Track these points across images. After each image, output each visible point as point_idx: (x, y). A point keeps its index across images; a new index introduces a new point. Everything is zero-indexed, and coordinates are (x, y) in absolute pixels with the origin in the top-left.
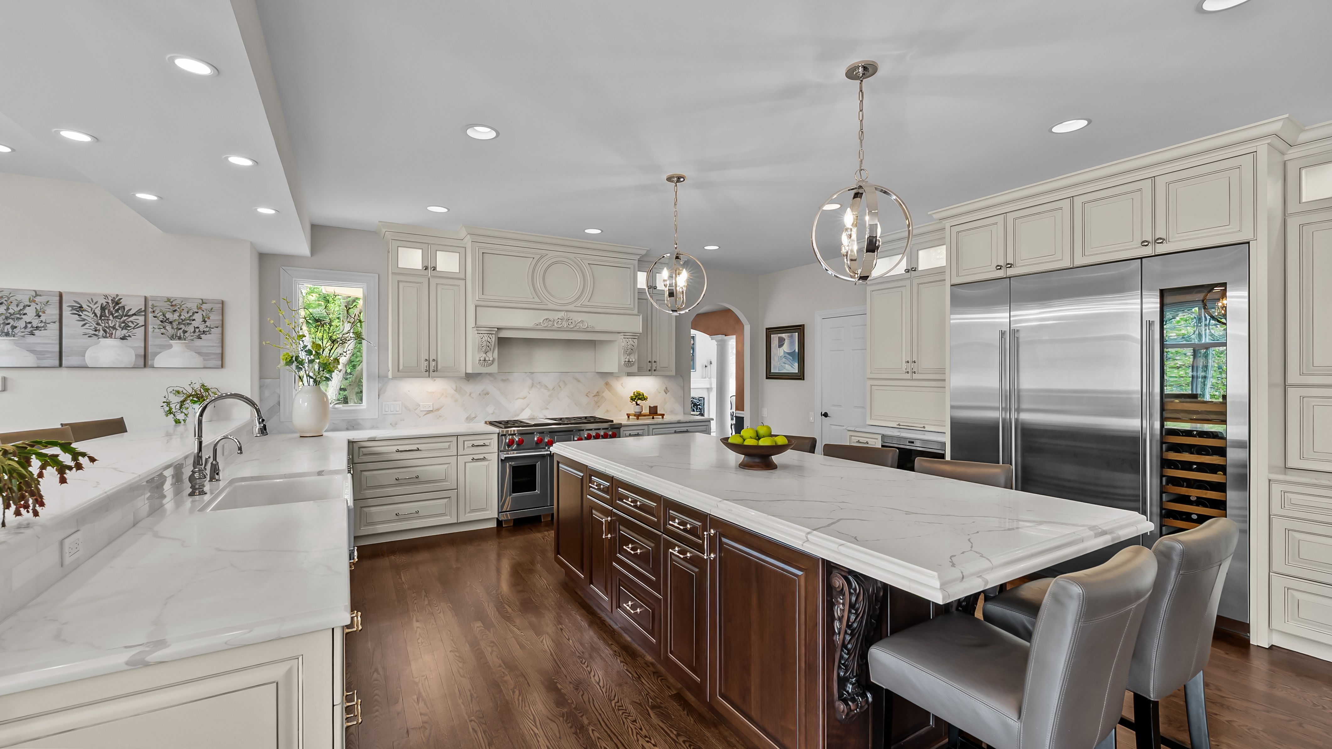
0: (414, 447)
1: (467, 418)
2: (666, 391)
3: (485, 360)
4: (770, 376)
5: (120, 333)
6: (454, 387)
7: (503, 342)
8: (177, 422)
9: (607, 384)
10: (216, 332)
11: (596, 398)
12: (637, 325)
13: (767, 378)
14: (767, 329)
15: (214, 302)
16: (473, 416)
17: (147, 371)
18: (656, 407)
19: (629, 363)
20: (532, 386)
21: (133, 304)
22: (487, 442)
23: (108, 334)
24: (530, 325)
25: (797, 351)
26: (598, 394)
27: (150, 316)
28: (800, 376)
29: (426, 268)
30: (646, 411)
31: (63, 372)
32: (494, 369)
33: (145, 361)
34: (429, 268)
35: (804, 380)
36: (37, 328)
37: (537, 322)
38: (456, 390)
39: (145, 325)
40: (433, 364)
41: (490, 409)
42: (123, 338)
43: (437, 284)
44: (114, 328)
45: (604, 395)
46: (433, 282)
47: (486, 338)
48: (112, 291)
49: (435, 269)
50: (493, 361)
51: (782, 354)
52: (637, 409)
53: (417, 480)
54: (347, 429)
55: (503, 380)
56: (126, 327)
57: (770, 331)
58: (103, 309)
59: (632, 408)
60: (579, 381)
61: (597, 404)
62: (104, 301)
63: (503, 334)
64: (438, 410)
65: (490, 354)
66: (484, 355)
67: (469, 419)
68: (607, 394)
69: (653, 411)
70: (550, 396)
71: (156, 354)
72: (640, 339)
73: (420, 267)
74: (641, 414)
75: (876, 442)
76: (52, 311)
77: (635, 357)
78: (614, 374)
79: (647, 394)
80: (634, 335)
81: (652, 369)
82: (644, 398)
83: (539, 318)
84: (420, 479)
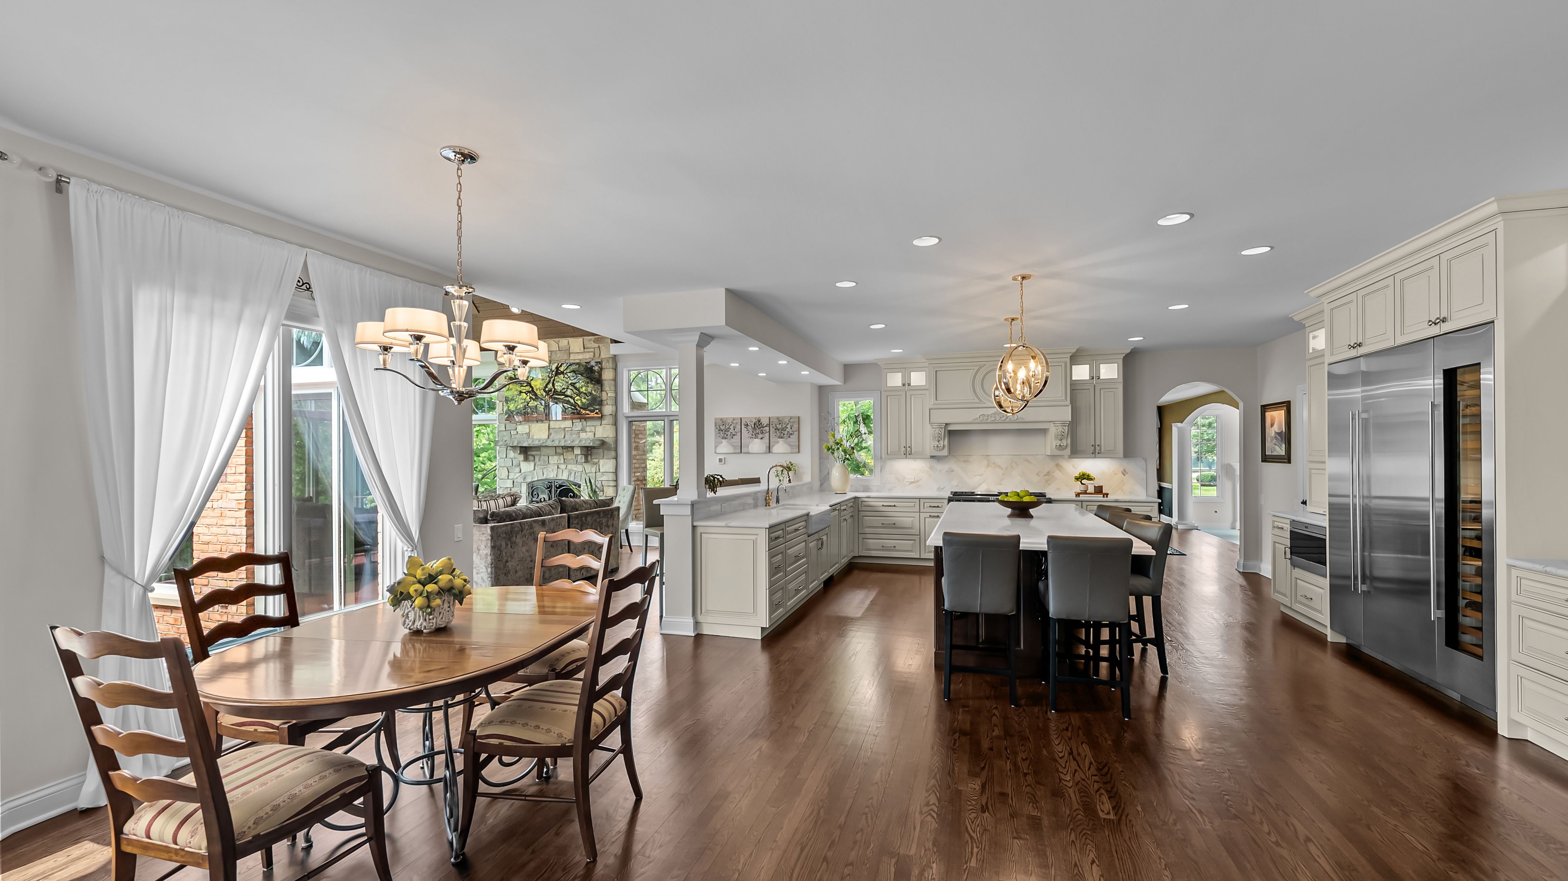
0: (893, 504)
1: (938, 489)
2: (1124, 473)
3: (937, 446)
4: (1266, 459)
5: (760, 436)
6: (929, 466)
7: (951, 433)
8: (780, 481)
9: (1058, 465)
10: (796, 433)
11: (1047, 477)
12: (1066, 414)
13: (1262, 462)
14: (1261, 406)
15: (795, 418)
16: (942, 487)
17: (770, 454)
18: (1101, 487)
19: (1060, 447)
20: (988, 465)
21: (765, 422)
22: (940, 505)
23: (756, 437)
24: (970, 420)
25: (1284, 430)
26: (1048, 474)
27: (771, 426)
28: (1287, 459)
29: (904, 385)
30: (1091, 489)
31: (742, 455)
32: (945, 452)
33: (769, 449)
34: (906, 384)
35: (1289, 462)
36: (734, 435)
37: (974, 418)
38: (930, 468)
39: (769, 432)
40: (908, 449)
41: (955, 483)
42: (761, 439)
43: (911, 395)
44: (758, 434)
45: (1054, 474)
46: (908, 393)
47: (938, 431)
48: (757, 416)
49: (909, 385)
50: (944, 446)
51: (1273, 434)
52: (1082, 488)
53: (894, 526)
54: (864, 491)
55: (964, 461)
56: (762, 433)
57: (1265, 408)
58: (755, 424)
59: (1078, 488)
60: (1030, 462)
61: (1048, 482)
62: (754, 421)
63: (951, 428)
64: (918, 481)
65: (941, 442)
66: (938, 443)
67: (939, 489)
68: (1057, 474)
69: (1099, 490)
70: (1003, 474)
71: (774, 446)
72: (1073, 425)
73: (900, 385)
74: (1085, 493)
75: (1287, 527)
76: (738, 427)
77: (1067, 442)
78: (1062, 456)
79: (1092, 475)
80: (1063, 423)
81: (1096, 452)
82: (1089, 478)
83: (976, 414)
84: (897, 525)
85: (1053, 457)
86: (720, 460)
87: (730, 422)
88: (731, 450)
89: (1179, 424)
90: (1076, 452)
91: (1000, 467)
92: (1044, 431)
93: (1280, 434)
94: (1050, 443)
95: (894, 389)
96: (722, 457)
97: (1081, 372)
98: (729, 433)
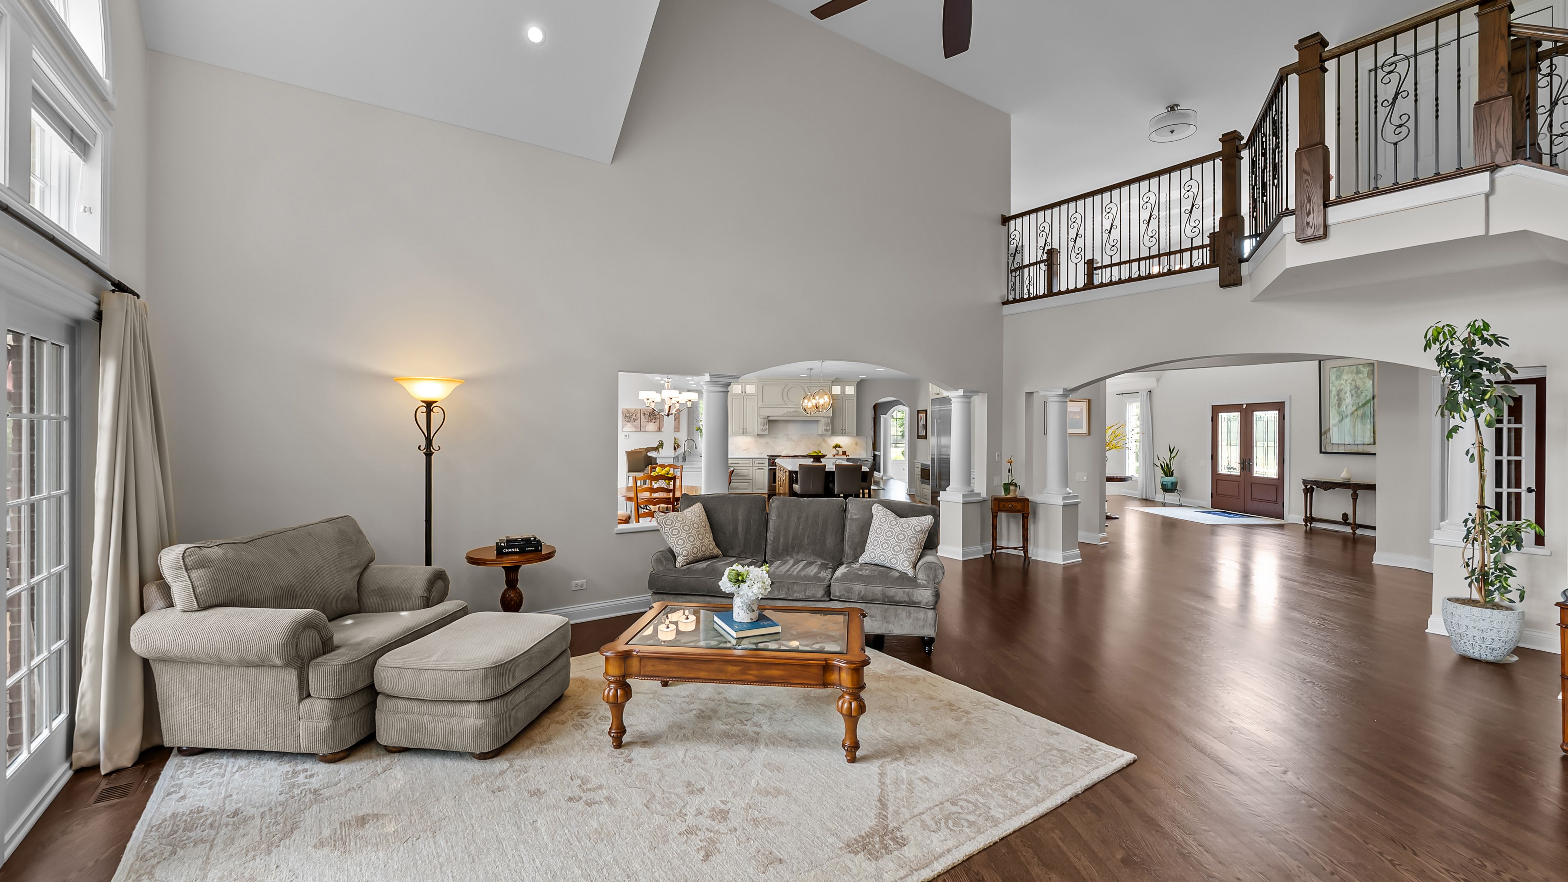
1: (758, 453)
2: (856, 444)
3: (762, 429)
5: (654, 421)
6: (757, 439)
7: (770, 421)
9: (824, 440)
11: (818, 447)
13: (917, 438)
14: (916, 410)
16: (762, 452)
17: (660, 433)
18: (845, 452)
19: (826, 430)
20: (788, 440)
22: (763, 462)
23: (651, 422)
24: (781, 414)
25: (925, 424)
26: (819, 445)
28: (925, 437)
29: (742, 393)
30: (841, 453)
31: (640, 432)
32: (766, 433)
33: (659, 429)
34: (744, 392)
35: (925, 439)
37: (784, 413)
38: (758, 441)
39: (660, 418)
40: (746, 430)
41: (769, 450)
42: (654, 423)
44: (652, 419)
45: (822, 445)
46: (745, 398)
47: (763, 420)
50: (766, 429)
51: (921, 425)
52: (836, 452)
55: (774, 437)
56: (655, 419)
57: (918, 412)
58: (650, 413)
59: (834, 452)
60: (809, 438)
62: (650, 411)
63: (770, 419)
64: (748, 448)
65: (765, 426)
66: (762, 427)
67: (760, 454)
68: (824, 445)
69: (844, 453)
70: (796, 445)
71: (662, 427)
72: (833, 419)
73: (740, 392)
74: (838, 455)
75: (920, 466)
76: (639, 415)
77: (830, 427)
78: (826, 435)
79: (841, 445)
80: (828, 418)
81: (843, 433)
82: (840, 447)
83: (784, 411)
84: (739, 474)
85: (822, 435)
86: (626, 436)
87: (633, 411)
88: (634, 429)
89: (884, 416)
90: (834, 433)
91: (794, 441)
92: (817, 421)
93: (923, 425)
94: (821, 428)
95: (736, 395)
96: (627, 434)
97: (837, 390)
98: (632, 419)
